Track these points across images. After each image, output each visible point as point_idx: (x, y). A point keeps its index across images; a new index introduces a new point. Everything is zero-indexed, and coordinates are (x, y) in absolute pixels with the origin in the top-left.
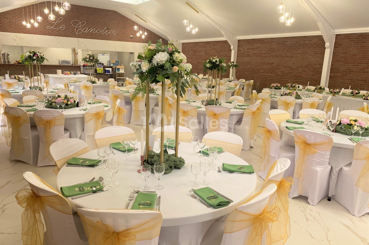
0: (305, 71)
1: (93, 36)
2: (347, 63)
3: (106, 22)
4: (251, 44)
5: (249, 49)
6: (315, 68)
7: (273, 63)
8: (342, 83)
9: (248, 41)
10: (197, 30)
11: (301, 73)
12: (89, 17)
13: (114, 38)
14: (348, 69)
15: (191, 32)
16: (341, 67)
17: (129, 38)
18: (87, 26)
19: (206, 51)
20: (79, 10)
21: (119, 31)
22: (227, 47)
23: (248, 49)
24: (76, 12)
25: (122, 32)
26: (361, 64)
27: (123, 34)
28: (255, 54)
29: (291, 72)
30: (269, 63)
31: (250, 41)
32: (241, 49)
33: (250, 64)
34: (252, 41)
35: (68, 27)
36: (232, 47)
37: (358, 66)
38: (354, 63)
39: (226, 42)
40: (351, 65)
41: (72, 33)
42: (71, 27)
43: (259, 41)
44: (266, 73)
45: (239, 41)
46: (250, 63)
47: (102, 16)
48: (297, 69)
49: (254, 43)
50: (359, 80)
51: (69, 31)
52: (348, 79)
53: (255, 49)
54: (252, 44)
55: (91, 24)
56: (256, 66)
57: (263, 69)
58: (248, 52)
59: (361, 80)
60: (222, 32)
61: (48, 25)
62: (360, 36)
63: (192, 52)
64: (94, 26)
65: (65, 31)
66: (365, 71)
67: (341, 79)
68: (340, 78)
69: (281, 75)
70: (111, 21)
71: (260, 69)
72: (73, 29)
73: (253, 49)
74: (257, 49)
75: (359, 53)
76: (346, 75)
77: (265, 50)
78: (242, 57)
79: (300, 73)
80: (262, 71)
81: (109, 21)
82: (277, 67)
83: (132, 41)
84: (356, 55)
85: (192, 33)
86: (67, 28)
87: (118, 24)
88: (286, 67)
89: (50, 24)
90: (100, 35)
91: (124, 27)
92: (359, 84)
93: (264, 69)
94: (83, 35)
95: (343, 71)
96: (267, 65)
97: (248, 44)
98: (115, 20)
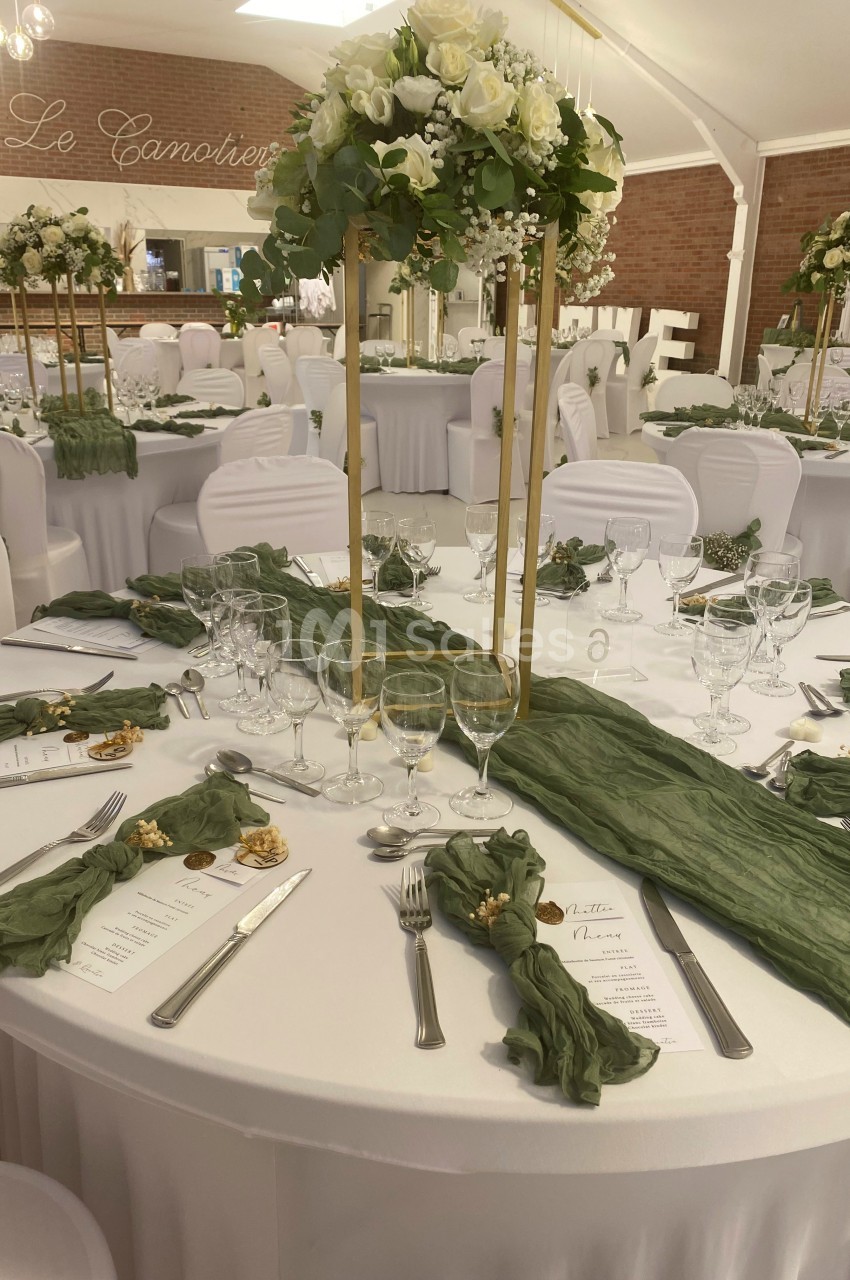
1: (182, 173)
3: (228, 113)
4: (823, 174)
5: (817, 194)
9: (811, 158)
12: (165, 96)
18: (159, 134)
20: (127, 69)
22: (715, 192)
23: (809, 195)
24: (114, 75)
31: (821, 160)
32: (780, 200)
34: (832, 158)
35: (84, 139)
36: (739, 191)
39: (714, 171)
41: (101, 163)
42: (97, 139)
45: (771, 161)
47: (213, 89)
49: (839, 164)
51: (91, 157)
53: (842, 192)
54: (830, 172)
55: (175, 124)
58: (809, 209)
60: (700, 125)
61: (11, 134)
64: (184, 130)
65: (76, 155)
70: (248, 110)
72: (104, 146)
73: (832, 193)
78: (783, 231)
81: (242, 109)
86: (83, 144)
87: (277, 123)
89: (19, 128)
90: (209, 170)
94: (145, 171)
97: (813, 175)
98: (265, 106)
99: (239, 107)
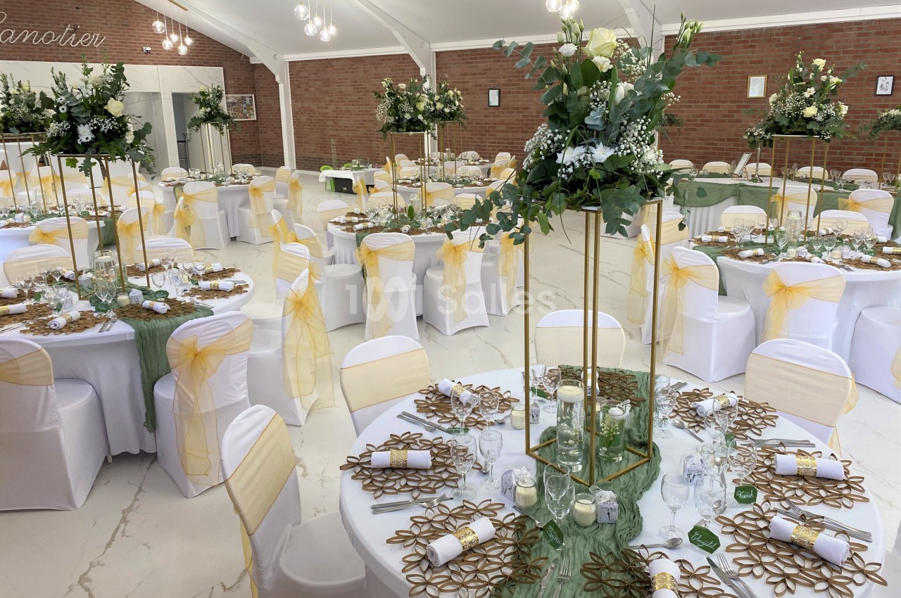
1: (33, 52)
2: (695, 102)
3: (67, 10)
4: (469, 63)
5: (466, 74)
7: (527, 108)
8: (687, 148)
9: (461, 54)
10: (333, 30)
13: (96, 55)
14: (698, 116)
15: (317, 36)
16: (683, 112)
17: (140, 53)
18: (13, 25)
19: (355, 82)
21: (110, 35)
22: (408, 70)
23: (462, 75)
25: (117, 39)
26: (724, 102)
27: (122, 42)
28: (481, 86)
30: (517, 108)
31: (466, 55)
32: (447, 76)
33: (472, 113)
34: (472, 55)
36: (423, 72)
37: (718, 107)
38: (710, 102)
39: (405, 58)
40: (704, 107)
43: (489, 53)
44: (512, 132)
45: (438, 54)
46: (472, 109)
49: (476, 58)
50: (723, 140)
52: (699, 139)
53: (480, 74)
54: (472, 63)
55: (25, 18)
56: (485, 116)
57: (503, 124)
58: (463, 82)
59: (728, 140)
60: (396, 34)
62: (717, 38)
63: (319, 83)
64: (33, 22)
66: (735, 118)
67: (685, 139)
68: (681, 137)
70: (82, 8)
71: (496, 124)
73: (475, 74)
74: (485, 74)
75: (719, 78)
76: (695, 130)
77: (504, 77)
80: (502, 128)
81: (77, 8)
82: (537, 116)
83: (151, 61)
84: (712, 83)
85: (322, 39)
87: (104, 17)
90: (55, 50)
91: (122, 25)
92: (723, 149)
93: (508, 124)
94: (3, 51)
95: (689, 120)
96: (512, 112)
97: (463, 63)
98: (94, 6)
99: (75, 6)
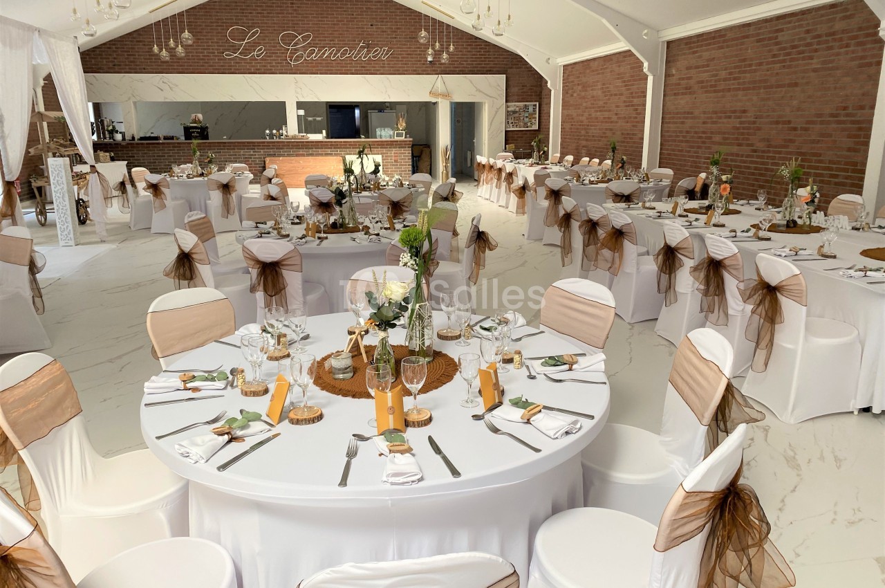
0: (830, 135)
1: (331, 67)
3: (363, 28)
4: (695, 52)
5: (691, 68)
6: (858, 122)
7: (744, 111)
11: (818, 142)
12: (322, 21)
13: (384, 67)
17: (424, 64)
18: (317, 44)
20: (298, 7)
21: (398, 48)
23: (687, 68)
24: (290, 12)
25: (404, 51)
27: (408, 54)
28: (702, 82)
29: (791, 141)
30: (734, 112)
32: (674, 72)
33: (692, 118)
35: (271, 50)
36: (646, 67)
39: (628, 55)
41: (281, 63)
42: (278, 50)
43: (714, 38)
45: (669, 43)
46: (692, 113)
47: (353, 15)
48: (806, 129)
51: (274, 60)
54: (697, 52)
55: (327, 37)
56: (704, 123)
57: (719, 133)
58: (688, 79)
61: (228, 50)
64: (333, 41)
65: (266, 60)
69: (763, 152)
70: (376, 25)
71: (712, 133)
72: (283, 53)
73: (699, 67)
74: (708, 66)
77: (726, 69)
78: (675, 94)
79: (813, 142)
80: (717, 138)
81: (372, 25)
82: (754, 123)
83: (434, 71)
86: (270, 53)
87: (395, 32)
88: (777, 123)
89: (233, 46)
90: (349, 64)
91: (410, 38)
93: (724, 133)
94: (308, 66)
96: (730, 117)
98: (387, 22)
99: (370, 24)
